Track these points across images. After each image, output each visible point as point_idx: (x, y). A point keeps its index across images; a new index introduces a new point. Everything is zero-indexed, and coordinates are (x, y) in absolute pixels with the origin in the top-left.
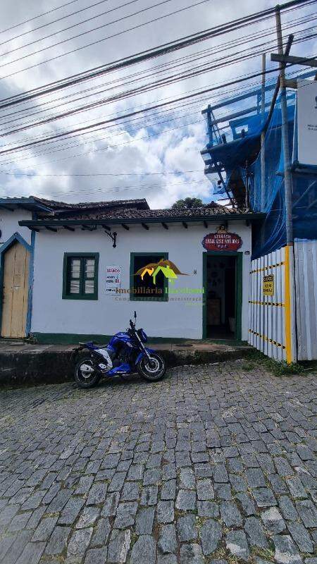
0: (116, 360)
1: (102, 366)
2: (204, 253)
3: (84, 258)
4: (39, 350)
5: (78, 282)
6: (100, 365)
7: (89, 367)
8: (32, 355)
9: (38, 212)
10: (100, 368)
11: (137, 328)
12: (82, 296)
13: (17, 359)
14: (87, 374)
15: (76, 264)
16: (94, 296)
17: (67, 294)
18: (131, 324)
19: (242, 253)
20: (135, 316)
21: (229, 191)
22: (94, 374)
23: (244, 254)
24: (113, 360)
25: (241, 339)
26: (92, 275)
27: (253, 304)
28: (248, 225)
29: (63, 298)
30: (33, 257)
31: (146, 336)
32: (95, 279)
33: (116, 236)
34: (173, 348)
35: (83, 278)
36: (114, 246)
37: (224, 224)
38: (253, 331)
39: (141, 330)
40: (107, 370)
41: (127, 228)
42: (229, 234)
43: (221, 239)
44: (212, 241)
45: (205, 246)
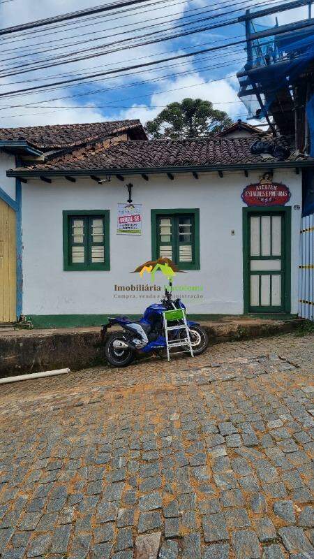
0: (153, 335)
1: (137, 342)
2: (244, 208)
3: (88, 217)
4: (47, 333)
5: (82, 248)
6: (134, 341)
7: (123, 344)
8: (39, 339)
9: (23, 157)
10: (134, 344)
11: (173, 299)
12: (88, 266)
13: (21, 345)
14: (119, 350)
15: (78, 226)
16: (105, 266)
17: (69, 265)
18: (167, 293)
19: (290, 207)
21: (269, 115)
22: (127, 350)
23: (292, 208)
24: (148, 334)
25: (290, 312)
26: (100, 240)
27: (304, 269)
28: (297, 173)
29: (65, 269)
30: (20, 217)
31: (183, 307)
32: (105, 243)
33: (132, 188)
34: (210, 324)
35: (88, 243)
36: (130, 201)
37: (269, 171)
38: (304, 301)
39: (178, 300)
40: (142, 346)
41: (147, 178)
42: (274, 184)
43: (265, 191)
44: (254, 194)
45: (245, 199)
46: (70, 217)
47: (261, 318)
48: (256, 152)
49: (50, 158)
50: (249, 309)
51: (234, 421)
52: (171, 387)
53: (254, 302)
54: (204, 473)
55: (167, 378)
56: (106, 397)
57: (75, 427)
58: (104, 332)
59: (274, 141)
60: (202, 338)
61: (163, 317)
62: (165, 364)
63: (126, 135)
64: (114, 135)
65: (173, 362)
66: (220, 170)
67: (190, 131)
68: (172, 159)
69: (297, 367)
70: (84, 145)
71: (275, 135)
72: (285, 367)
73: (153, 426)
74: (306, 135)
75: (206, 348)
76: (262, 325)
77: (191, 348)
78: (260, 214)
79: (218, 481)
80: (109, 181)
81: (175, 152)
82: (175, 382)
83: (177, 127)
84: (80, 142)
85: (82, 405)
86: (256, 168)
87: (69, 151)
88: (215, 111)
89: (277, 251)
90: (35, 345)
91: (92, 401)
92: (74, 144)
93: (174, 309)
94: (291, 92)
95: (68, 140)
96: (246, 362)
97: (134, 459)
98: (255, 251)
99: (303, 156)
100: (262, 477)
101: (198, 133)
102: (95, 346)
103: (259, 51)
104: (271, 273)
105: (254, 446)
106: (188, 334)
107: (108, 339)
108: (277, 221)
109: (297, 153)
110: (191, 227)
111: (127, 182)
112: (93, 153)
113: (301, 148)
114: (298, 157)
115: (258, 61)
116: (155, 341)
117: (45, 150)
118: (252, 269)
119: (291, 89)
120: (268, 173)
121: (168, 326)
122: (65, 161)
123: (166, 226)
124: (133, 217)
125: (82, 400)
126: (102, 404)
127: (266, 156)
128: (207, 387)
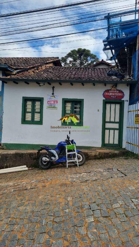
2: (104, 100)
3: (34, 100)
4: (12, 152)
5: (30, 114)
6: (52, 158)
7: (47, 159)
8: (9, 155)
9: (6, 72)
10: (52, 159)
11: (71, 139)
12: (33, 122)
14: (45, 162)
15: (29, 104)
16: (40, 122)
17: (24, 121)
18: (68, 137)
19: (124, 101)
20: (70, 133)
21: (116, 59)
22: (49, 162)
23: (125, 101)
24: (58, 155)
25: (122, 147)
26: (39, 111)
27: (129, 128)
28: (128, 86)
29: (22, 123)
30: (3, 98)
31: (75, 143)
32: (41, 112)
33: (54, 88)
34: (86, 151)
35: (33, 112)
36: (53, 94)
37: (115, 84)
38: (128, 143)
39: (73, 140)
40: (56, 160)
41: (61, 84)
42: (117, 90)
43: (113, 93)
44: (108, 94)
45: (104, 96)
46: (25, 100)
47: (109, 149)
48: (110, 75)
49: (18, 73)
50: (104, 145)
51: (97, 203)
52: (68, 183)
53: (106, 142)
54: (83, 231)
55: (66, 178)
56: (38, 186)
57: (23, 201)
58: (38, 153)
59: (118, 70)
60: (83, 158)
61: (66, 148)
62: (66, 170)
63: (52, 64)
64: (47, 63)
65: (69, 169)
66: (94, 83)
67: (80, 62)
68: (72, 76)
69: (126, 175)
70: (33, 68)
71: (118, 68)
72: (120, 175)
73: (60, 203)
74: (132, 69)
75: (84, 163)
76: (109, 153)
77: (78, 163)
78: (111, 103)
79: (90, 236)
80: (44, 85)
81: (74, 73)
82: (70, 180)
83: (75, 60)
84: (32, 66)
85: (27, 189)
86: (110, 83)
87: (27, 70)
88: (92, 54)
89: (117, 120)
90: (6, 157)
91: (32, 187)
92: (29, 67)
93: (71, 144)
94: (126, 50)
95: (26, 65)
96: (102, 171)
97: (50, 221)
98: (107, 119)
99: (130, 79)
100: (110, 235)
101: (84, 63)
102: (34, 159)
103: (113, 31)
104: (114, 129)
105: (106, 217)
106: (76, 156)
107: (40, 156)
108: (118, 106)
109: (128, 77)
110: (80, 107)
111: (52, 86)
112: (38, 71)
113: (129, 75)
114: (128, 79)
115: (112, 36)
116: (61, 158)
117: (16, 69)
118: (106, 127)
119: (126, 48)
120: (115, 85)
121: (68, 152)
122: (25, 74)
123: (69, 106)
124: (54, 101)
125: (27, 187)
126: (36, 189)
127: (114, 77)
128: (85, 184)
